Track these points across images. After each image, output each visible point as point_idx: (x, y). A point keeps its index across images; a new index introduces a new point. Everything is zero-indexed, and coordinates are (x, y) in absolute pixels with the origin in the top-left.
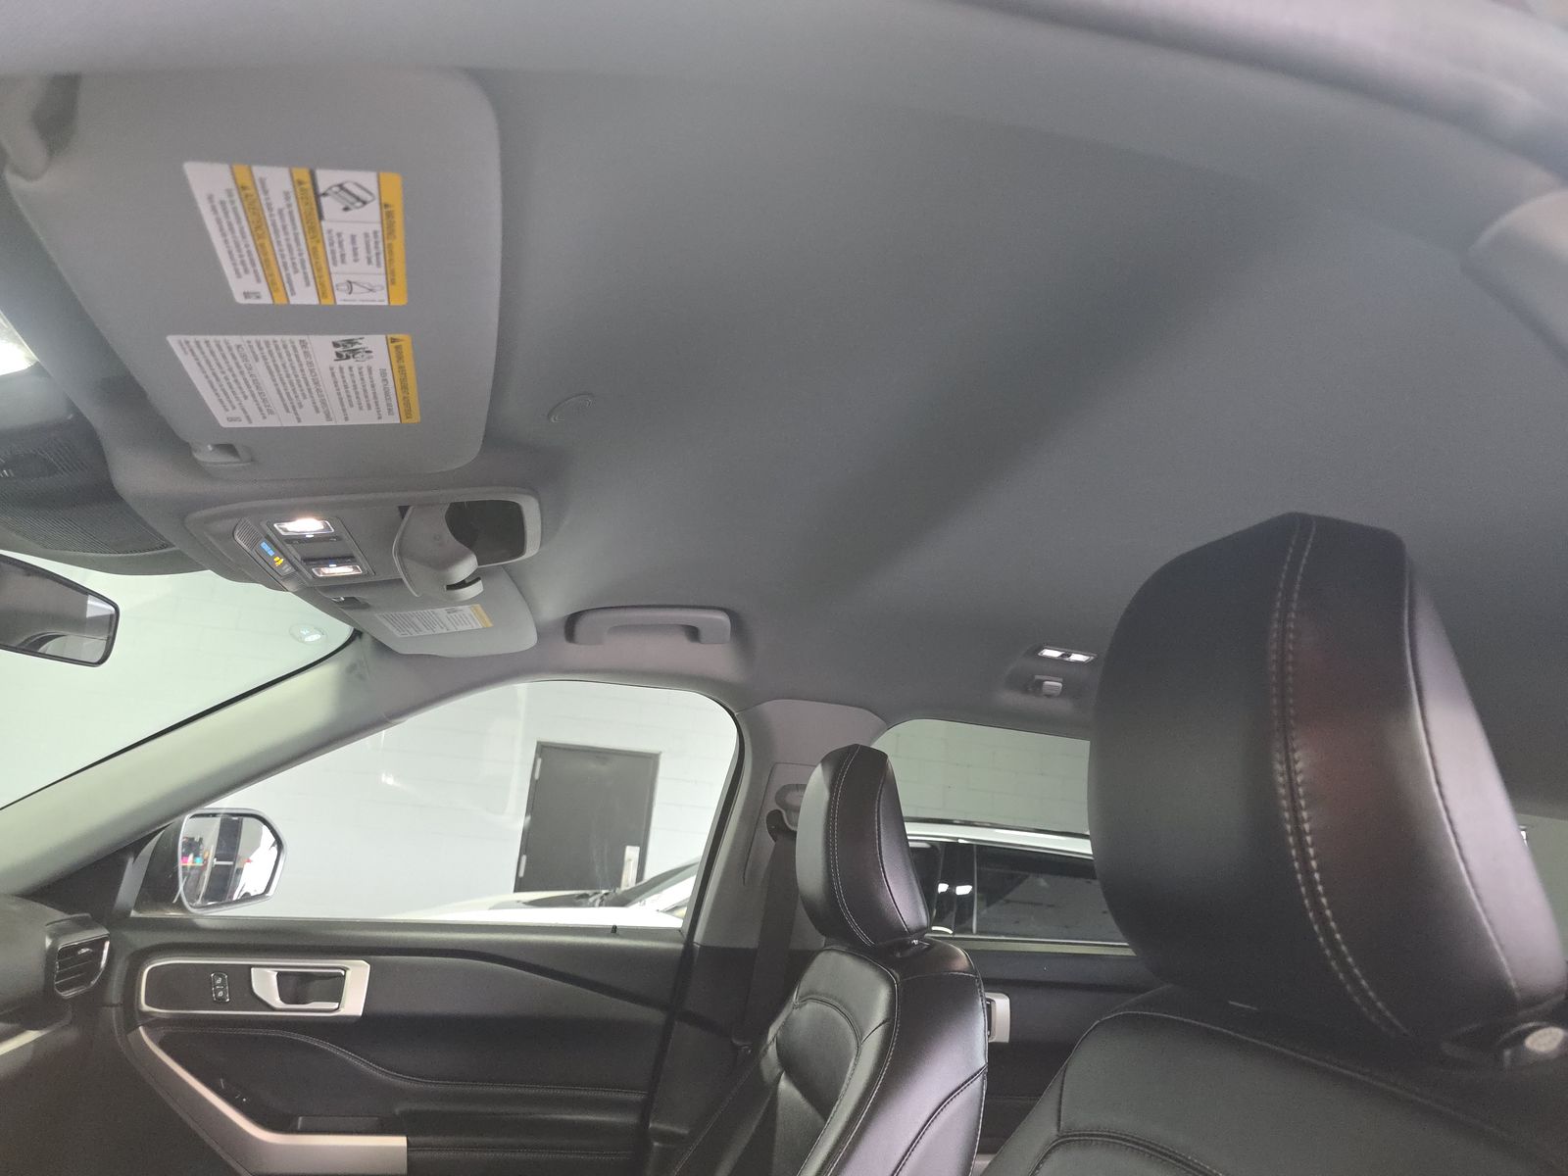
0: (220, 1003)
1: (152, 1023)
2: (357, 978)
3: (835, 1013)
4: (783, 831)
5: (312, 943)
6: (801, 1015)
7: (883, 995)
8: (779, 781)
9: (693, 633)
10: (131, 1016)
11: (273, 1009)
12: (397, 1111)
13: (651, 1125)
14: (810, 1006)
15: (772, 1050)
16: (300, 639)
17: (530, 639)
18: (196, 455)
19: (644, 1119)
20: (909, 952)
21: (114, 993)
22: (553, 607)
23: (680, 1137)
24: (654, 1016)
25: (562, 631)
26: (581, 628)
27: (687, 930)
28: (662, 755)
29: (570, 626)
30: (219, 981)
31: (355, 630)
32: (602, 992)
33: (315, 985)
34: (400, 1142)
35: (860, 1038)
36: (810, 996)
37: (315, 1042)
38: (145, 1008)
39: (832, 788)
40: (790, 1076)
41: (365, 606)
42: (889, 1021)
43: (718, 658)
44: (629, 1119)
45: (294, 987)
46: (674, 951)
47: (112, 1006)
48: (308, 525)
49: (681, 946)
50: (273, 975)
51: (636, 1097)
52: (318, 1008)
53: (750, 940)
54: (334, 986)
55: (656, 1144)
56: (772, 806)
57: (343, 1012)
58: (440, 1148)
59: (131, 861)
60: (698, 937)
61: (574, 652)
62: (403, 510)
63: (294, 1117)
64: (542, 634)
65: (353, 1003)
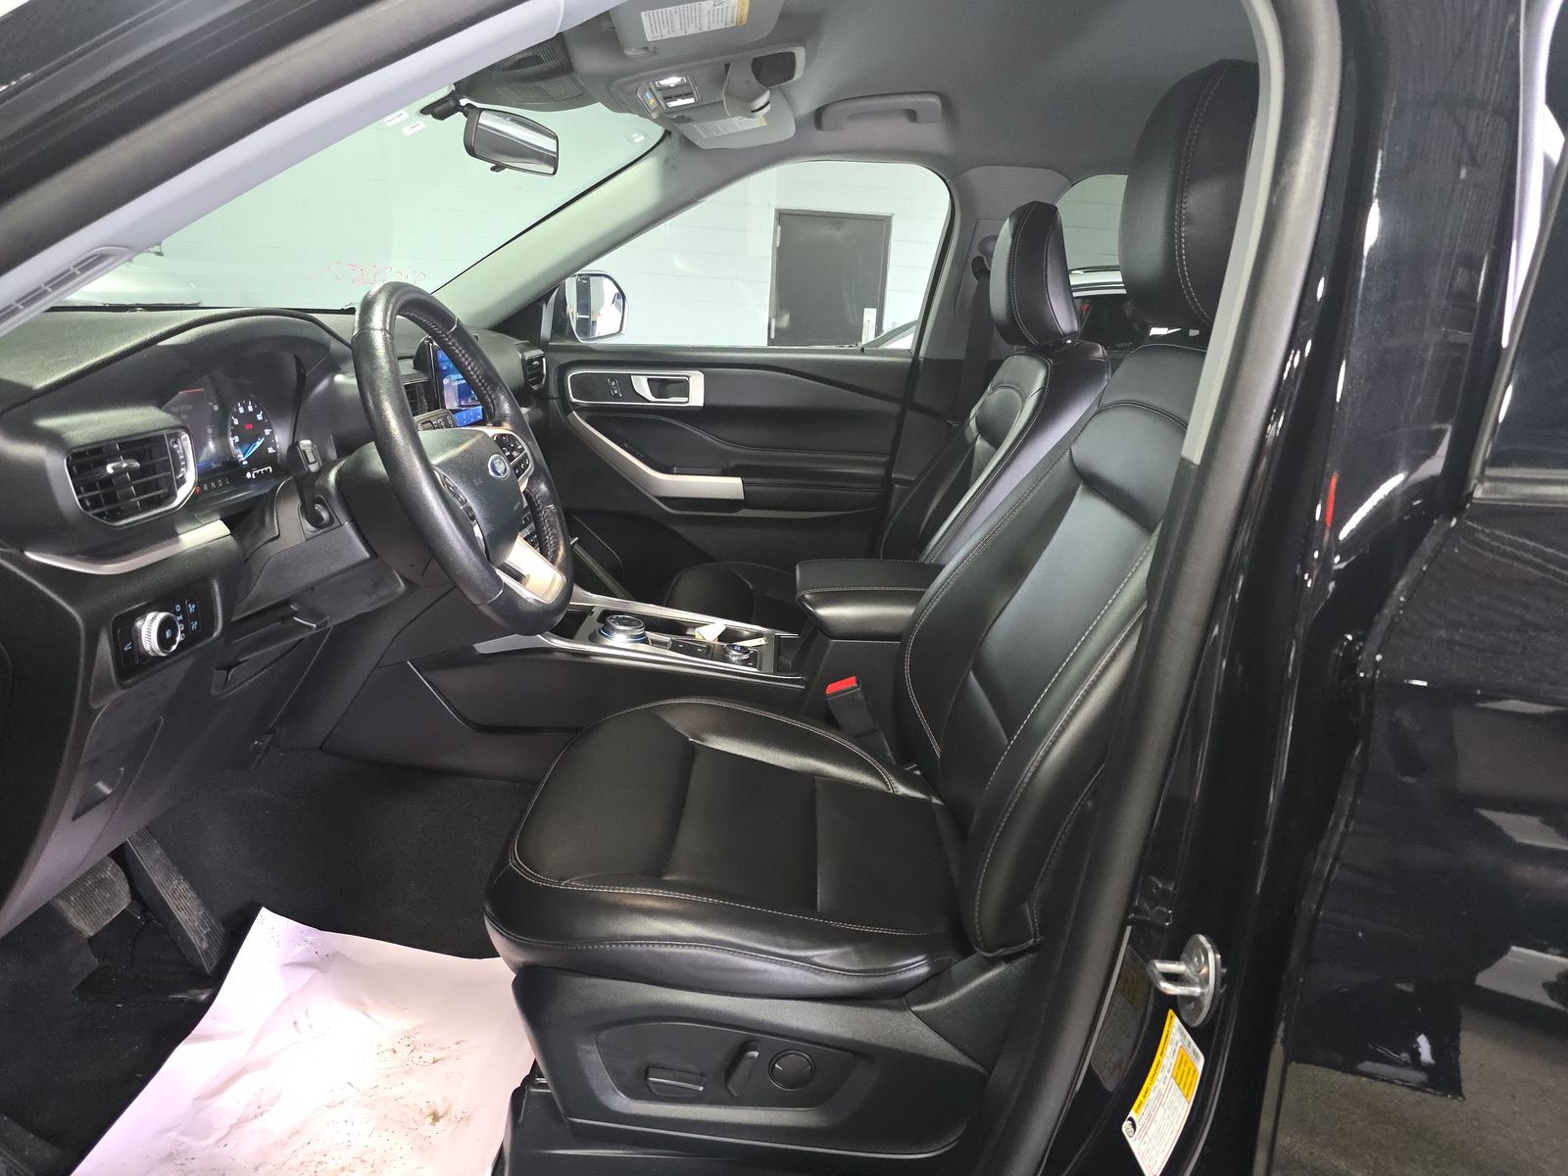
0: (616, 397)
1: (580, 410)
2: (697, 381)
3: (1012, 391)
4: (982, 271)
5: (664, 360)
6: (992, 397)
7: (1041, 375)
8: (981, 235)
9: (912, 115)
10: (567, 407)
11: (649, 402)
12: (732, 465)
13: (893, 476)
14: (998, 392)
15: (973, 423)
16: (631, 141)
17: (790, 131)
18: (625, 52)
19: (889, 472)
20: (1063, 349)
21: (553, 391)
22: (806, 104)
23: (911, 481)
24: (894, 408)
25: (812, 120)
26: (827, 118)
27: (914, 349)
28: (894, 217)
29: (818, 117)
30: (613, 383)
31: (666, 131)
32: (855, 392)
33: (671, 387)
34: (738, 481)
35: (1024, 401)
36: (1000, 385)
37: (676, 423)
38: (574, 400)
39: (1014, 236)
40: (983, 436)
41: (689, 120)
42: (1043, 389)
43: (931, 134)
44: (880, 472)
45: (659, 387)
46: (904, 363)
47: (553, 398)
48: (672, 81)
49: (910, 360)
50: (644, 380)
51: (884, 459)
52: (674, 401)
53: (959, 355)
54: (683, 388)
55: (897, 486)
56: (976, 253)
57: (691, 403)
58: (762, 485)
59: (544, 306)
60: (922, 353)
61: (822, 138)
62: (727, 66)
63: (672, 467)
64: (799, 124)
65: (696, 398)
